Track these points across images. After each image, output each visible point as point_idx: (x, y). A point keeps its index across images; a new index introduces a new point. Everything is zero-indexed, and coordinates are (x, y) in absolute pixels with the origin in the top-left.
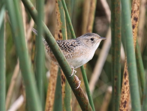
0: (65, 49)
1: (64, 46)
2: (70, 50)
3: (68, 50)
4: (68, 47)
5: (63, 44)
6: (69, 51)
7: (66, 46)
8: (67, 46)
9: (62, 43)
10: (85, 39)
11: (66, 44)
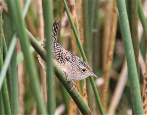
0: (59, 57)
1: (59, 54)
2: (62, 61)
3: (61, 60)
4: (62, 58)
5: (59, 52)
6: (60, 62)
7: (60, 55)
8: (62, 56)
9: (59, 49)
10: (78, 66)
11: (62, 53)
